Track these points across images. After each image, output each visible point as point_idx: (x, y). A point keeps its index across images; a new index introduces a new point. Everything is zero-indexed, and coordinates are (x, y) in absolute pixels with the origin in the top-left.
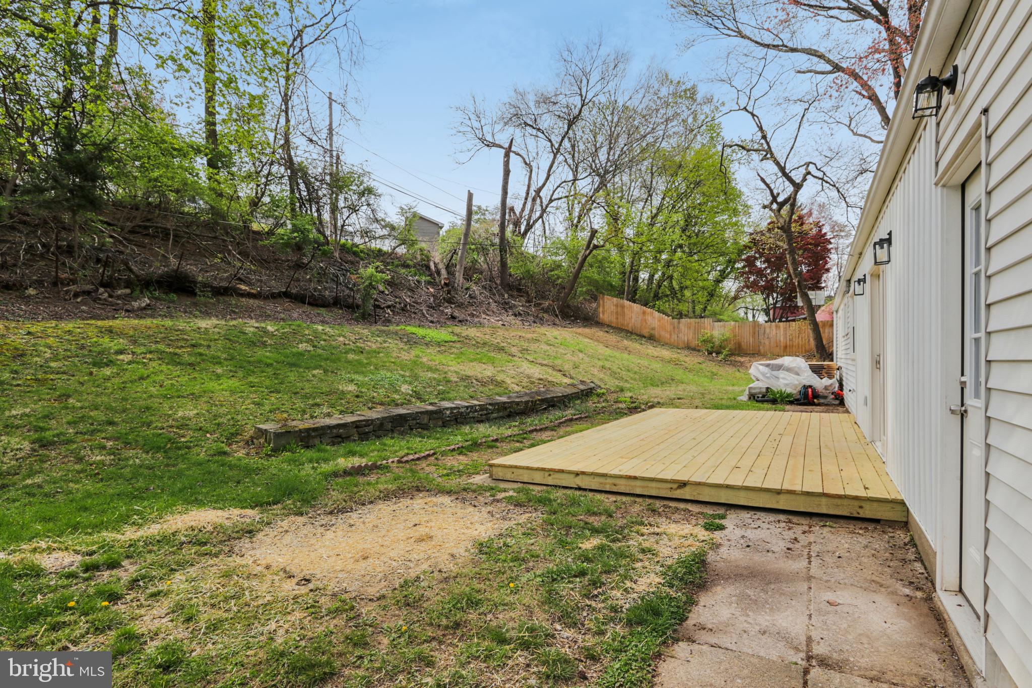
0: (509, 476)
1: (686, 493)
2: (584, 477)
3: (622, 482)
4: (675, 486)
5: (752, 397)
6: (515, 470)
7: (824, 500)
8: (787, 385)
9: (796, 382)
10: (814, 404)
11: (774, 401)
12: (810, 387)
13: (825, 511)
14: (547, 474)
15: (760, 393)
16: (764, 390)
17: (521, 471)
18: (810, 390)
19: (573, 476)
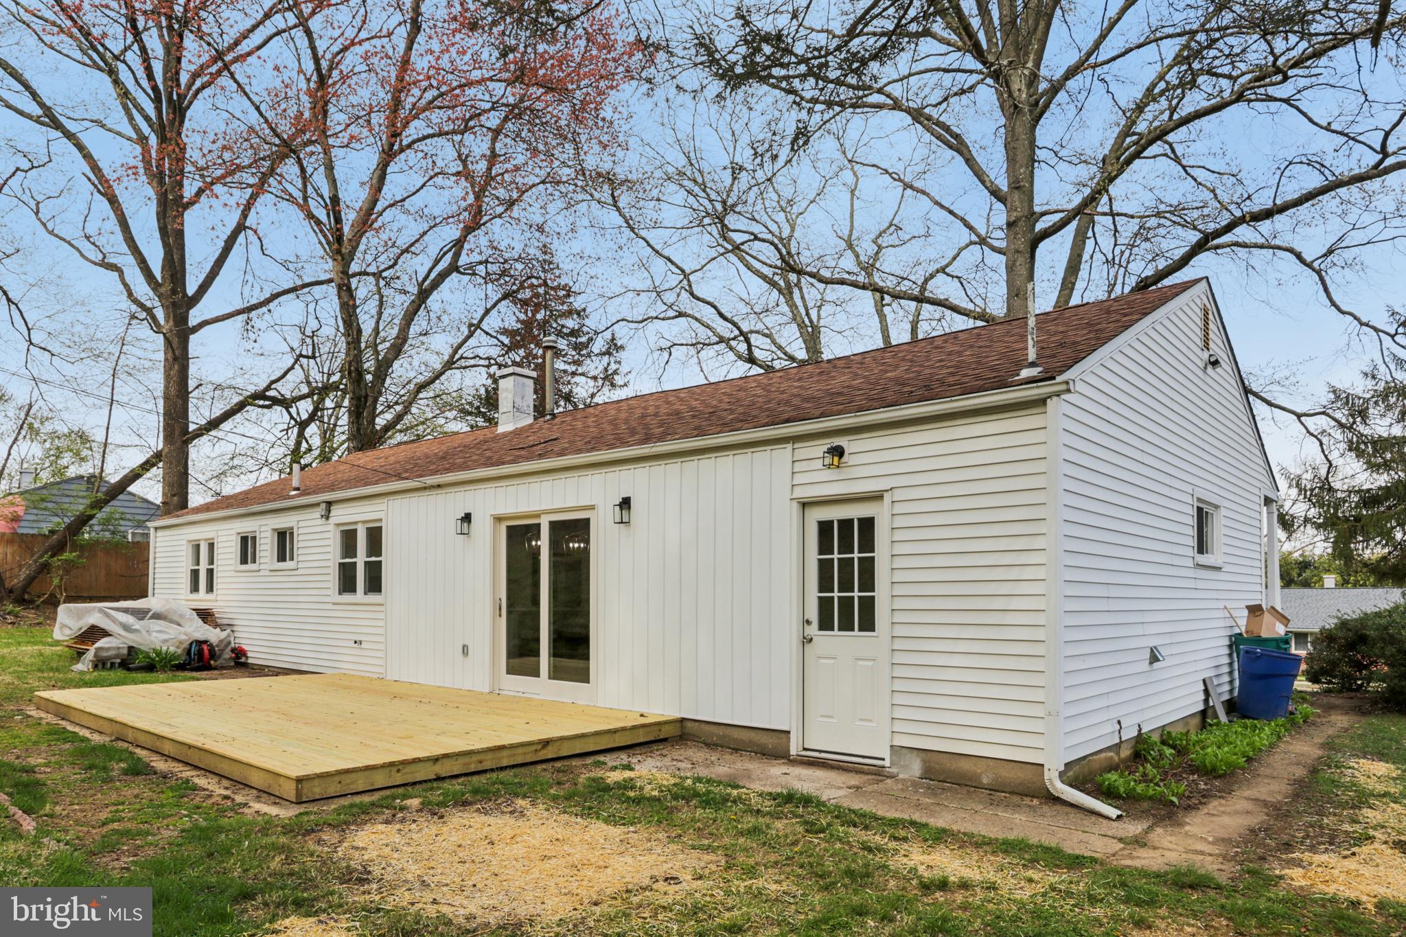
0: (333, 789)
1: (549, 753)
2: (446, 761)
3: (489, 756)
4: (539, 747)
5: (101, 663)
6: (343, 777)
7: (641, 731)
8: (165, 641)
9: (183, 637)
10: (209, 668)
11: (150, 667)
12: (205, 642)
13: (642, 740)
14: (394, 769)
15: (116, 656)
16: (125, 651)
17: (353, 776)
18: (205, 647)
19: (429, 764)
